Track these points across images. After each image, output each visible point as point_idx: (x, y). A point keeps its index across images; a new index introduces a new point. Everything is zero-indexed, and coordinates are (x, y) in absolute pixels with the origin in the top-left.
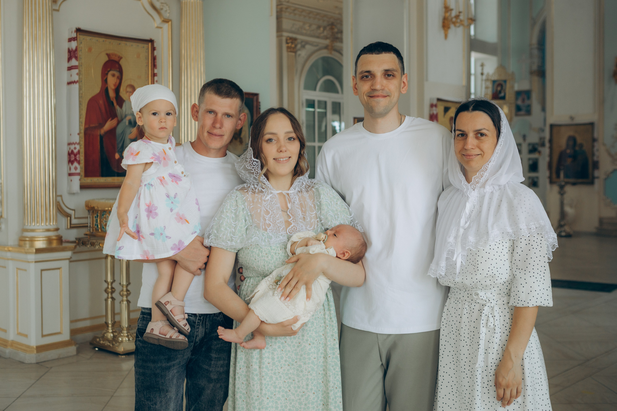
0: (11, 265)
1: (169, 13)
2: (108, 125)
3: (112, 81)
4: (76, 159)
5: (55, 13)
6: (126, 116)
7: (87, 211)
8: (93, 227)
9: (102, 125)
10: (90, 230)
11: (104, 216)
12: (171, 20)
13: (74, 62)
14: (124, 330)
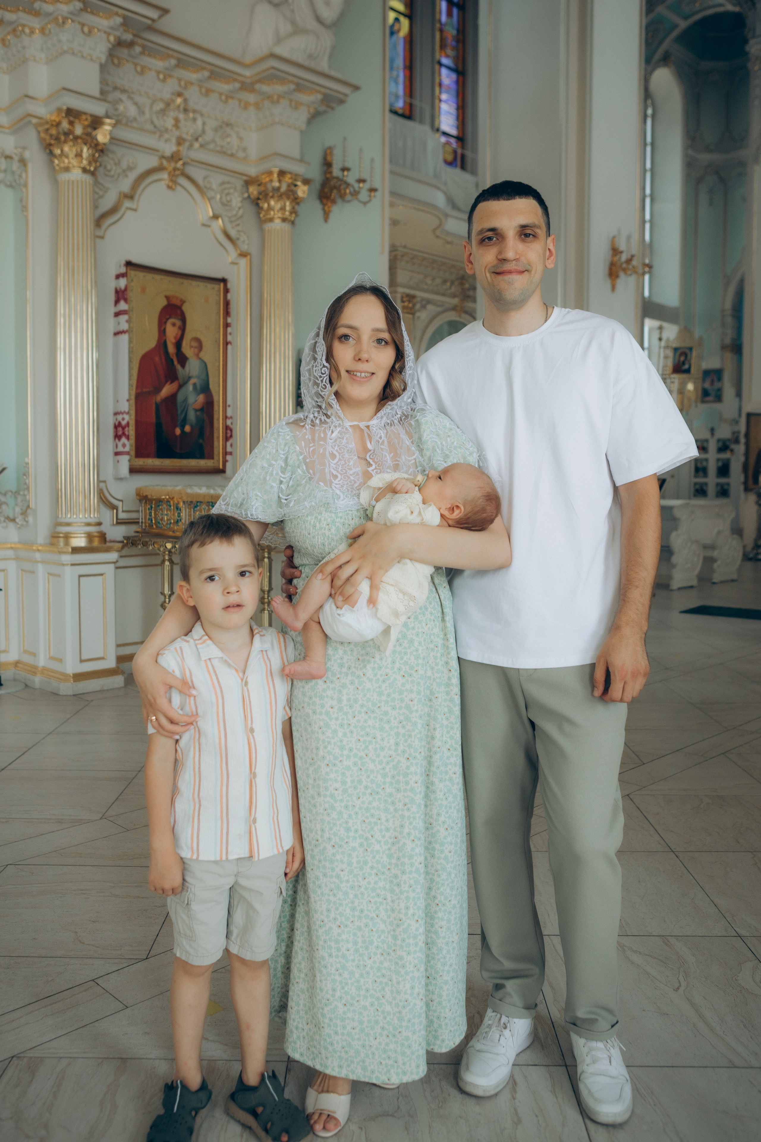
0: (40, 569)
1: (247, 244)
2: (166, 390)
3: (172, 332)
4: (124, 434)
5: (98, 241)
6: (190, 378)
7: (138, 501)
8: (145, 523)
9: (158, 390)
10: (142, 526)
11: (160, 507)
12: (250, 254)
13: (123, 306)
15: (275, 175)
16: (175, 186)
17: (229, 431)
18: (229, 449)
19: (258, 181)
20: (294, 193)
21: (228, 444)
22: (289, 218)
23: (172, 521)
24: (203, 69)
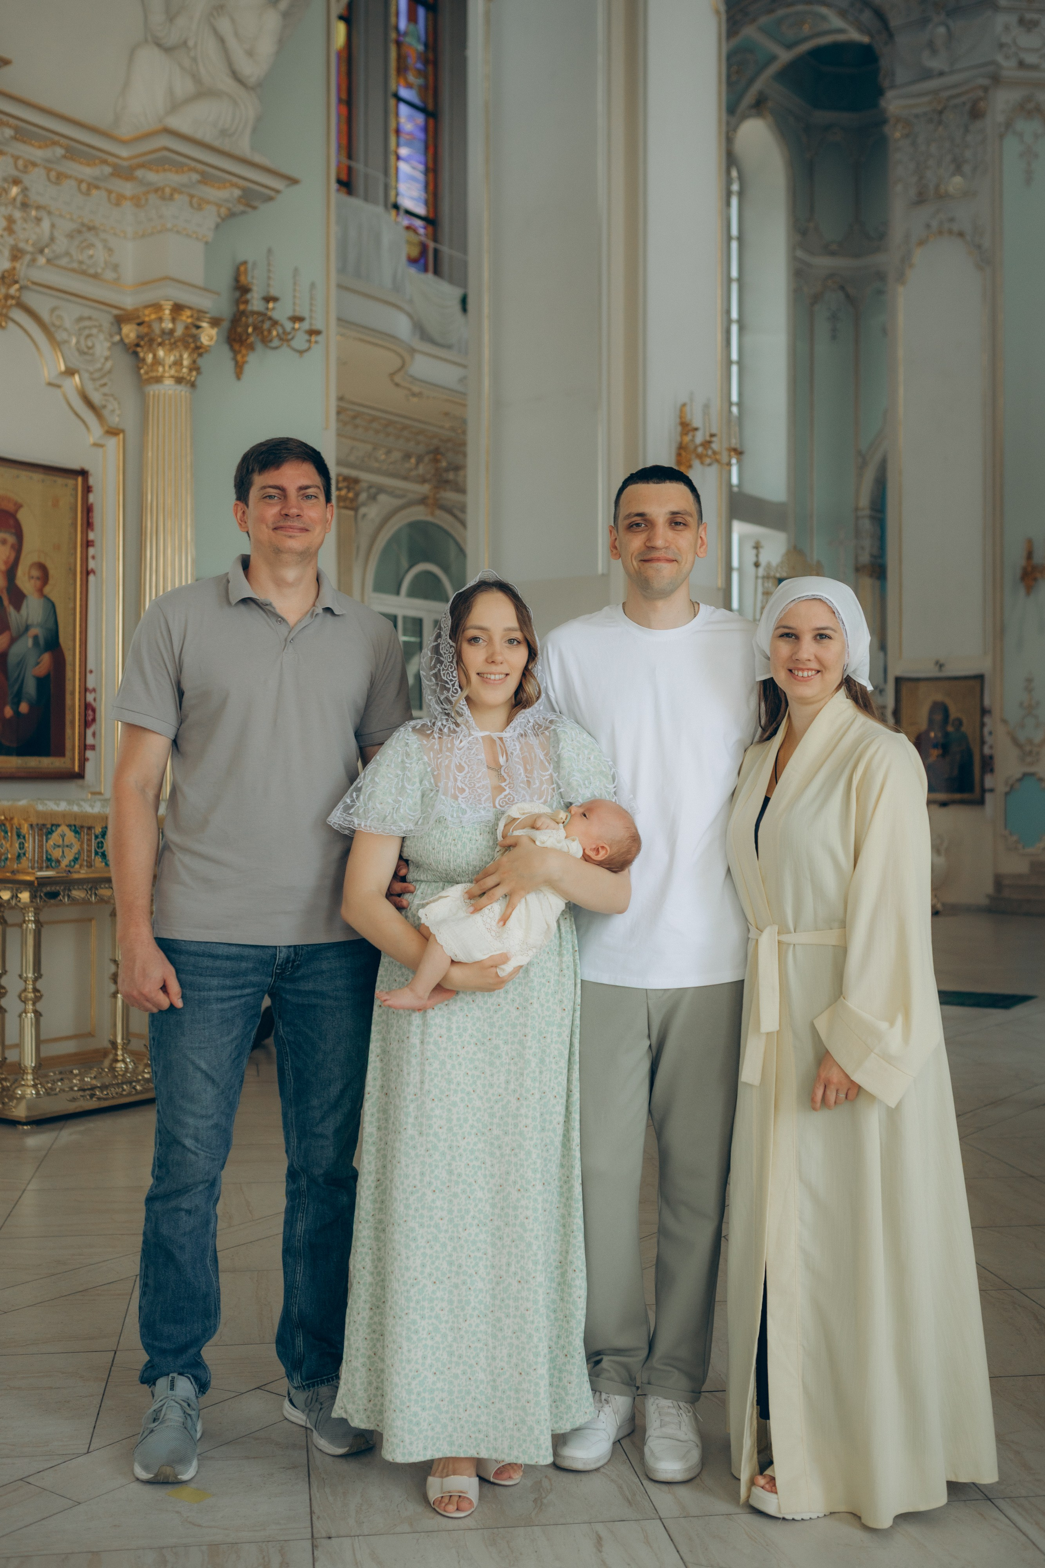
1: (119, 416)
3: (1, 554)
6: (27, 628)
12: (123, 431)
14: (27, 1073)
15: (167, 312)
16: (6, 323)
17: (90, 712)
18: (90, 741)
19: (138, 317)
20: (196, 338)
21: (89, 732)
22: (188, 378)
23: (9, 856)
24: (55, 143)
